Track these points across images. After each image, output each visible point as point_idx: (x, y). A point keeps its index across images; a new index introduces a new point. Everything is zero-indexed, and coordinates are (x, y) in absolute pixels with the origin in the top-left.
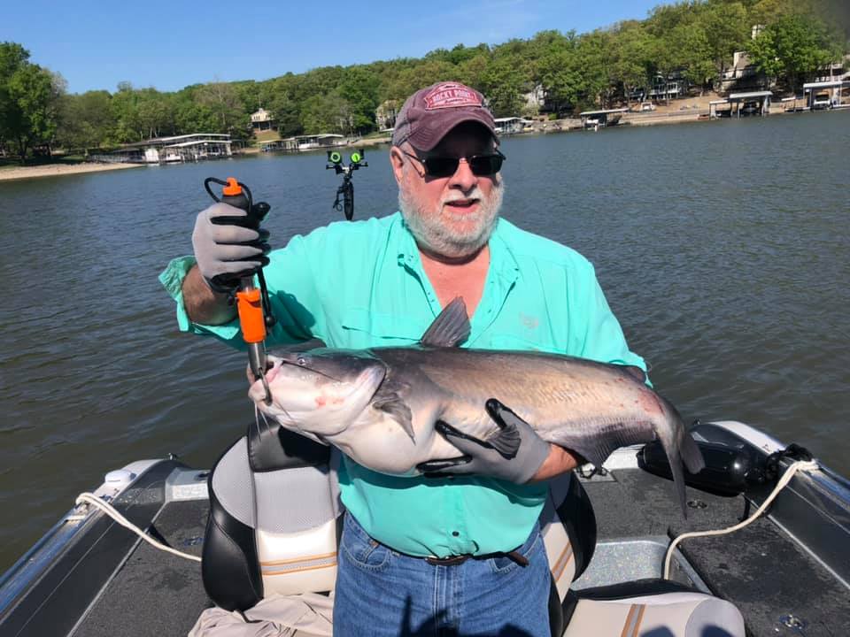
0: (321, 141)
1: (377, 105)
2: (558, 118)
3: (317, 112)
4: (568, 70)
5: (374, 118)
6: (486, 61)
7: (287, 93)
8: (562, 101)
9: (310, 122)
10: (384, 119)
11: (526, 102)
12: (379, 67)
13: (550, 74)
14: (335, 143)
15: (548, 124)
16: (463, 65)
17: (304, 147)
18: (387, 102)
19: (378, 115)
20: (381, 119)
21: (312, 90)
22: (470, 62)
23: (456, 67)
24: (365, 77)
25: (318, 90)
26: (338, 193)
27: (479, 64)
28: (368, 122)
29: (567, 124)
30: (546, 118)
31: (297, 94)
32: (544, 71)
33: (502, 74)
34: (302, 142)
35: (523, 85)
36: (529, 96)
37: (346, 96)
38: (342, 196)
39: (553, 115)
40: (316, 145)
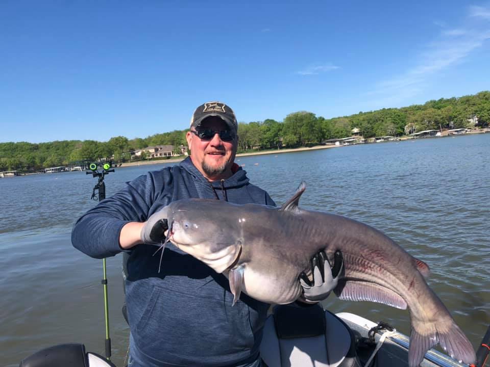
0: (385, 139)
1: (405, 125)
2: (482, 128)
3: (381, 129)
4: (486, 111)
5: (404, 129)
6: (452, 108)
7: (366, 122)
8: (484, 122)
9: (379, 132)
10: (408, 130)
11: (470, 122)
12: (405, 110)
13: (479, 112)
14: (390, 139)
15: (478, 130)
16: (442, 109)
17: (378, 141)
18: (410, 124)
19: (405, 129)
20: (407, 129)
21: (377, 120)
22: (446, 108)
23: (439, 110)
24: (399, 114)
25: (380, 120)
26: (94, 189)
27: (449, 109)
28: (402, 132)
29: (485, 130)
30: (477, 128)
31: (371, 122)
32: (476, 111)
33: (458, 113)
34: (377, 139)
35: (468, 116)
36: (471, 120)
37: (394, 123)
38: (97, 191)
39: (480, 127)
40: (383, 140)
